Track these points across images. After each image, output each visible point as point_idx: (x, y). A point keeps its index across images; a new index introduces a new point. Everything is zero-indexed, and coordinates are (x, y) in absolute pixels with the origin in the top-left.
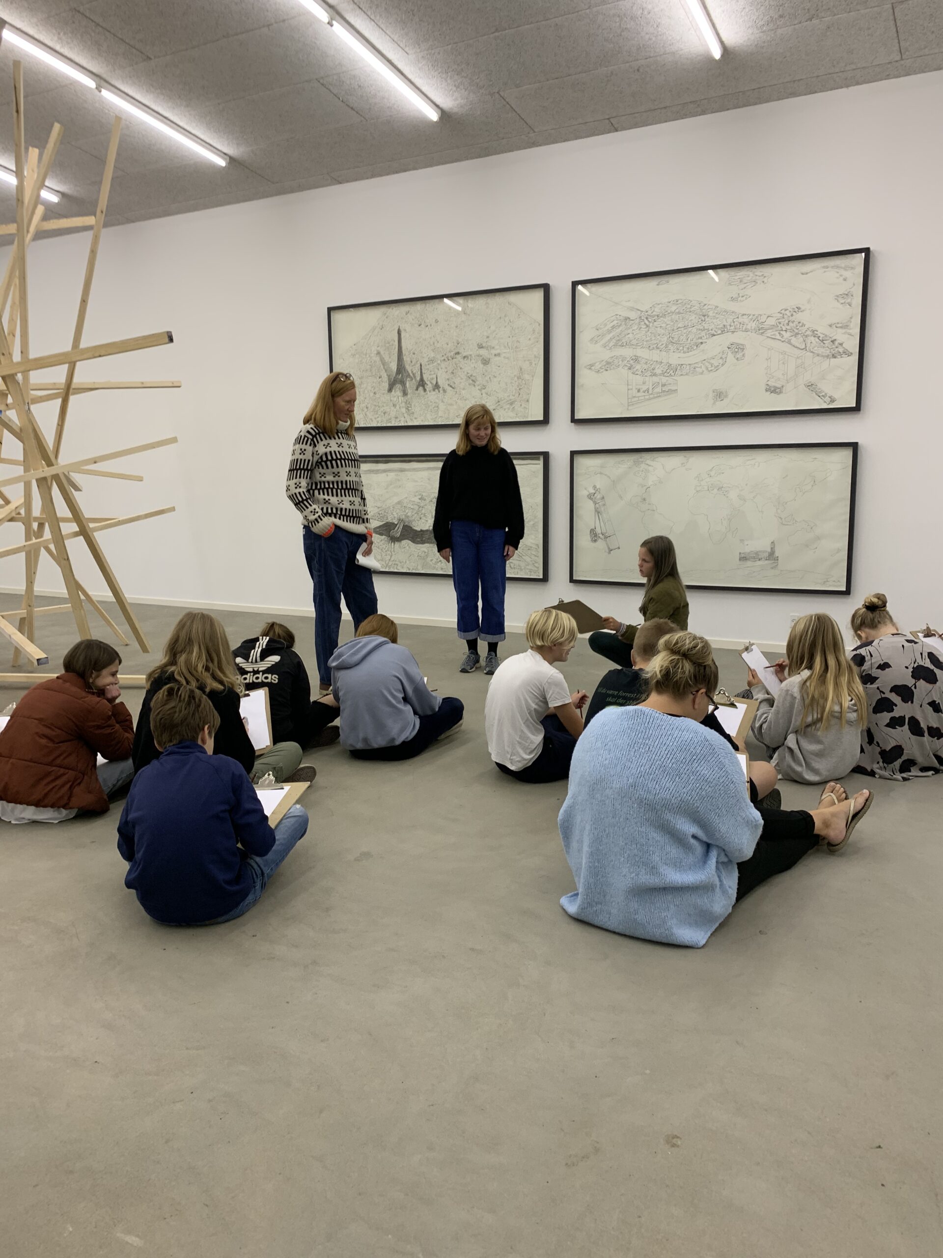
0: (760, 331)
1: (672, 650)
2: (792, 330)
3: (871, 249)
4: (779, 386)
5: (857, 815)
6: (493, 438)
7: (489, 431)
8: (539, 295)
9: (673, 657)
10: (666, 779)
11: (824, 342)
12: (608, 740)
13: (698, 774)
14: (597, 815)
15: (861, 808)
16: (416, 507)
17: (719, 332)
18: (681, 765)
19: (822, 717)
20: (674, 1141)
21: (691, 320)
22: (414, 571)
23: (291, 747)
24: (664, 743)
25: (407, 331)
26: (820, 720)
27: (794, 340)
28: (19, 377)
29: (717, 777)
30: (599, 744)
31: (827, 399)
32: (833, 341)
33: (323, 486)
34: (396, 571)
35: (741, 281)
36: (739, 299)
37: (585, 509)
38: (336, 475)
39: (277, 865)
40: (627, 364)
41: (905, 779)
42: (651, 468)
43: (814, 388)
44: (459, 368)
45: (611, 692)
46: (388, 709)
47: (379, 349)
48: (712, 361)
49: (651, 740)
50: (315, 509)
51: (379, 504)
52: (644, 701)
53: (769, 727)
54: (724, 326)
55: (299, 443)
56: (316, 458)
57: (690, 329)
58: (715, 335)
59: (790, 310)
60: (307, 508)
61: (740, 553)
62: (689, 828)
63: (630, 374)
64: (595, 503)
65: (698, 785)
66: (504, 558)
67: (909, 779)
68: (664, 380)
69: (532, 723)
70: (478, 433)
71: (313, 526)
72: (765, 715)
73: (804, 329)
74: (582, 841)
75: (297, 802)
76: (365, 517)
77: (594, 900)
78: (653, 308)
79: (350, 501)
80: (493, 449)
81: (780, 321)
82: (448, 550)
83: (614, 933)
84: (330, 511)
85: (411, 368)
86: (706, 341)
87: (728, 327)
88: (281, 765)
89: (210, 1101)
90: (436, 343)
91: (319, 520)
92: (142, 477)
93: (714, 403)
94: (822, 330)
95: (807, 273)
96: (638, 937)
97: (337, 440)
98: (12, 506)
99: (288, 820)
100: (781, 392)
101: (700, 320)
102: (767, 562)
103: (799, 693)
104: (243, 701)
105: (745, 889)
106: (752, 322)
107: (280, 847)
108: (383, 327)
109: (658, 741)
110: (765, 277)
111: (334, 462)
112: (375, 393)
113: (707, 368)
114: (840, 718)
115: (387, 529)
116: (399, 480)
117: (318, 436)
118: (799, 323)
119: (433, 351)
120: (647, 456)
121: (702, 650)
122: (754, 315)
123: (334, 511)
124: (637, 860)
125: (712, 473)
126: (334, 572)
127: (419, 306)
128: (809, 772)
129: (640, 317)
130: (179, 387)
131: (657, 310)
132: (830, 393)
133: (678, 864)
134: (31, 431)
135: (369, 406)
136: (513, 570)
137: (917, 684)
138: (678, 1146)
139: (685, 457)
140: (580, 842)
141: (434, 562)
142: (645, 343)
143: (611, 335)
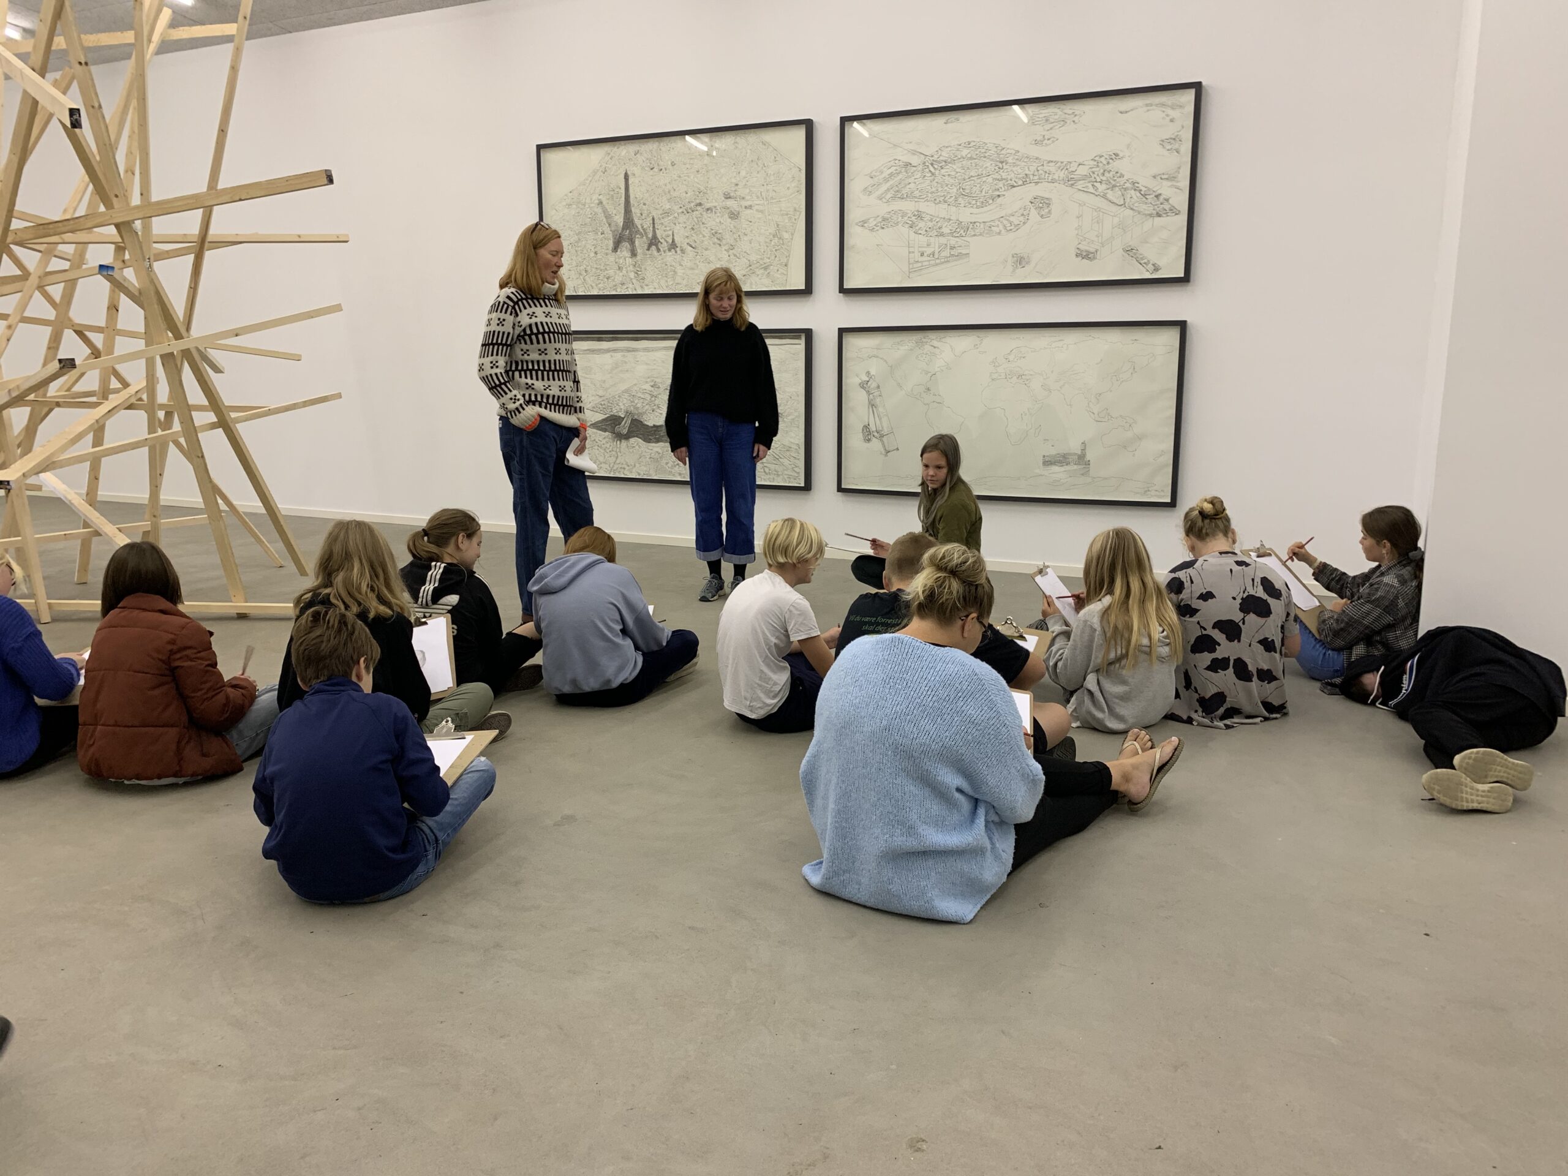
0: (1070, 183)
1: (938, 566)
2: (1108, 182)
3: (1204, 83)
4: (1092, 250)
5: (1163, 768)
6: (739, 310)
7: (734, 301)
8: (800, 133)
9: (939, 575)
10: (926, 721)
11: (1147, 197)
12: (860, 674)
13: (963, 715)
14: (845, 765)
15: (1168, 758)
16: (648, 397)
17: (1020, 183)
18: (944, 704)
19: (1127, 652)
20: (919, 1145)
21: (986, 167)
22: (645, 477)
23: (480, 689)
24: (924, 677)
25: (636, 175)
26: (1125, 656)
27: (1110, 195)
28: (138, 224)
29: (987, 718)
30: (848, 680)
31: (1150, 267)
32: (1157, 196)
33: (525, 368)
34: (623, 476)
35: (1047, 120)
36: (1044, 142)
37: (856, 398)
38: (543, 352)
39: (455, 830)
40: (908, 222)
41: (1228, 727)
42: (937, 351)
43: (1135, 254)
44: (701, 224)
45: (867, 619)
46: (602, 644)
47: (600, 197)
48: (1012, 219)
49: (909, 674)
50: (515, 396)
51: (601, 393)
52: (904, 627)
53: (1065, 666)
54: (1026, 175)
55: (497, 311)
56: (518, 330)
57: (984, 179)
58: (1014, 187)
59: (1107, 157)
60: (506, 393)
61: (1044, 456)
62: (951, 779)
63: (912, 233)
64: (868, 393)
65: (963, 727)
66: (754, 459)
67: (1233, 727)
68: (953, 241)
69: (773, 661)
70: (719, 304)
71: (512, 417)
72: (1061, 651)
73: (1122, 181)
74: (828, 798)
75: (482, 754)
76: (578, 405)
77: (841, 868)
78: (940, 151)
79: (560, 387)
80: (739, 324)
81: (1093, 170)
82: (684, 449)
83: (865, 907)
84: (533, 398)
85: (640, 222)
86: (1003, 193)
87: (1031, 177)
88: (465, 710)
89: (359, 1109)
90: (672, 191)
91: (521, 410)
92: (300, 356)
93: (1014, 271)
94: (1144, 182)
95: (1126, 112)
96: (893, 911)
97: (544, 309)
98: (132, 390)
99: (469, 775)
100: (1095, 258)
101: (996, 168)
102: (1075, 467)
103: (1099, 624)
104: (417, 631)
105: (1023, 856)
106: (1059, 171)
107: (459, 808)
108: (606, 171)
109: (917, 675)
110: (1076, 115)
111: (540, 336)
112: (596, 253)
113: (1005, 227)
114: (1149, 654)
115: (611, 424)
116: (626, 363)
117: (520, 303)
118: (1117, 173)
119: (669, 200)
120: (932, 335)
121: (974, 566)
122: (1062, 163)
123: (539, 399)
124: (891, 818)
125: (1011, 358)
126: (540, 475)
127: (651, 146)
128: (1112, 719)
129: (924, 163)
130: (347, 242)
131: (945, 154)
132: (1154, 260)
133: (940, 823)
134: (152, 293)
135: (588, 268)
136: (768, 476)
137: (1246, 619)
138: (923, 1151)
139: (979, 337)
140: (826, 798)
141: (669, 465)
142: (930, 195)
143: (888, 185)
